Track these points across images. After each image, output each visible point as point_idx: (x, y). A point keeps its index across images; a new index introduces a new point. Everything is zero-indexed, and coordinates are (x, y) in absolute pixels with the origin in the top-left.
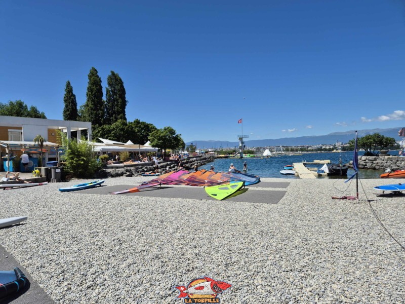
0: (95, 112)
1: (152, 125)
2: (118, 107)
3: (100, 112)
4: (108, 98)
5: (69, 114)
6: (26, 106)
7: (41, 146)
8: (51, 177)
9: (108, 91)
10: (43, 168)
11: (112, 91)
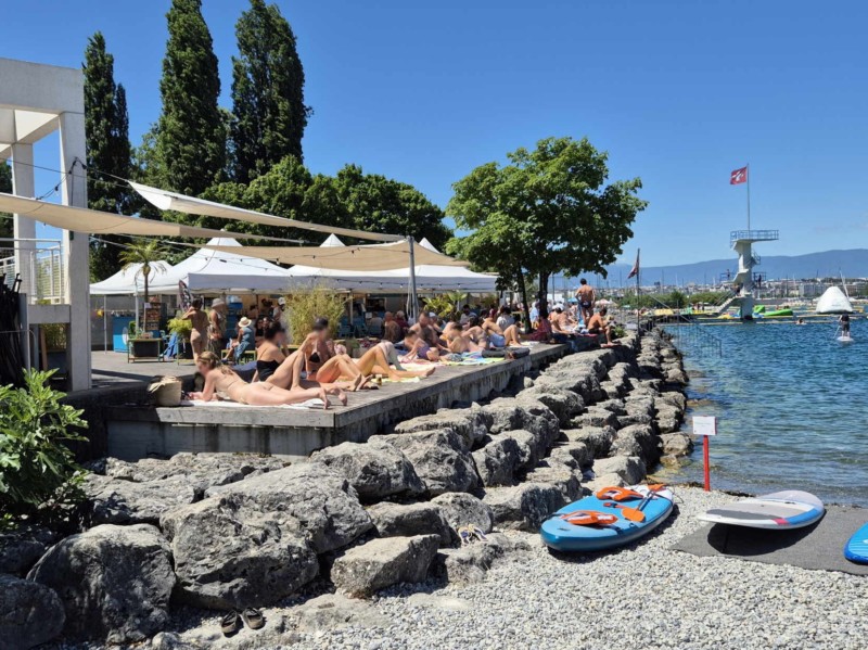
0: (189, 148)
1: (409, 188)
2: (274, 128)
3: (210, 145)
4: (238, 97)
9: (238, 72)
11: (253, 70)
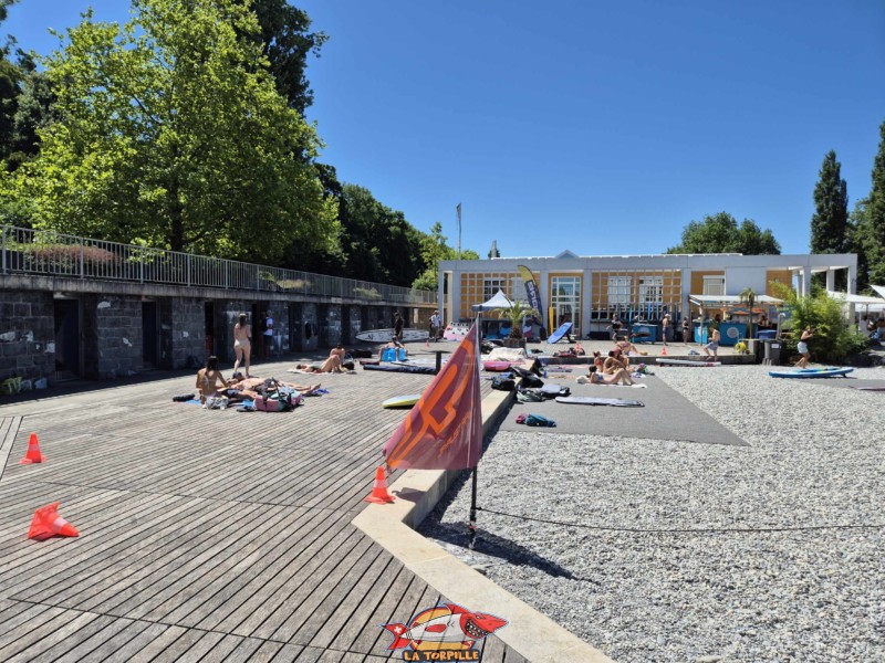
5: (825, 227)
6: (734, 221)
7: (751, 303)
8: (763, 356)
10: (751, 341)
